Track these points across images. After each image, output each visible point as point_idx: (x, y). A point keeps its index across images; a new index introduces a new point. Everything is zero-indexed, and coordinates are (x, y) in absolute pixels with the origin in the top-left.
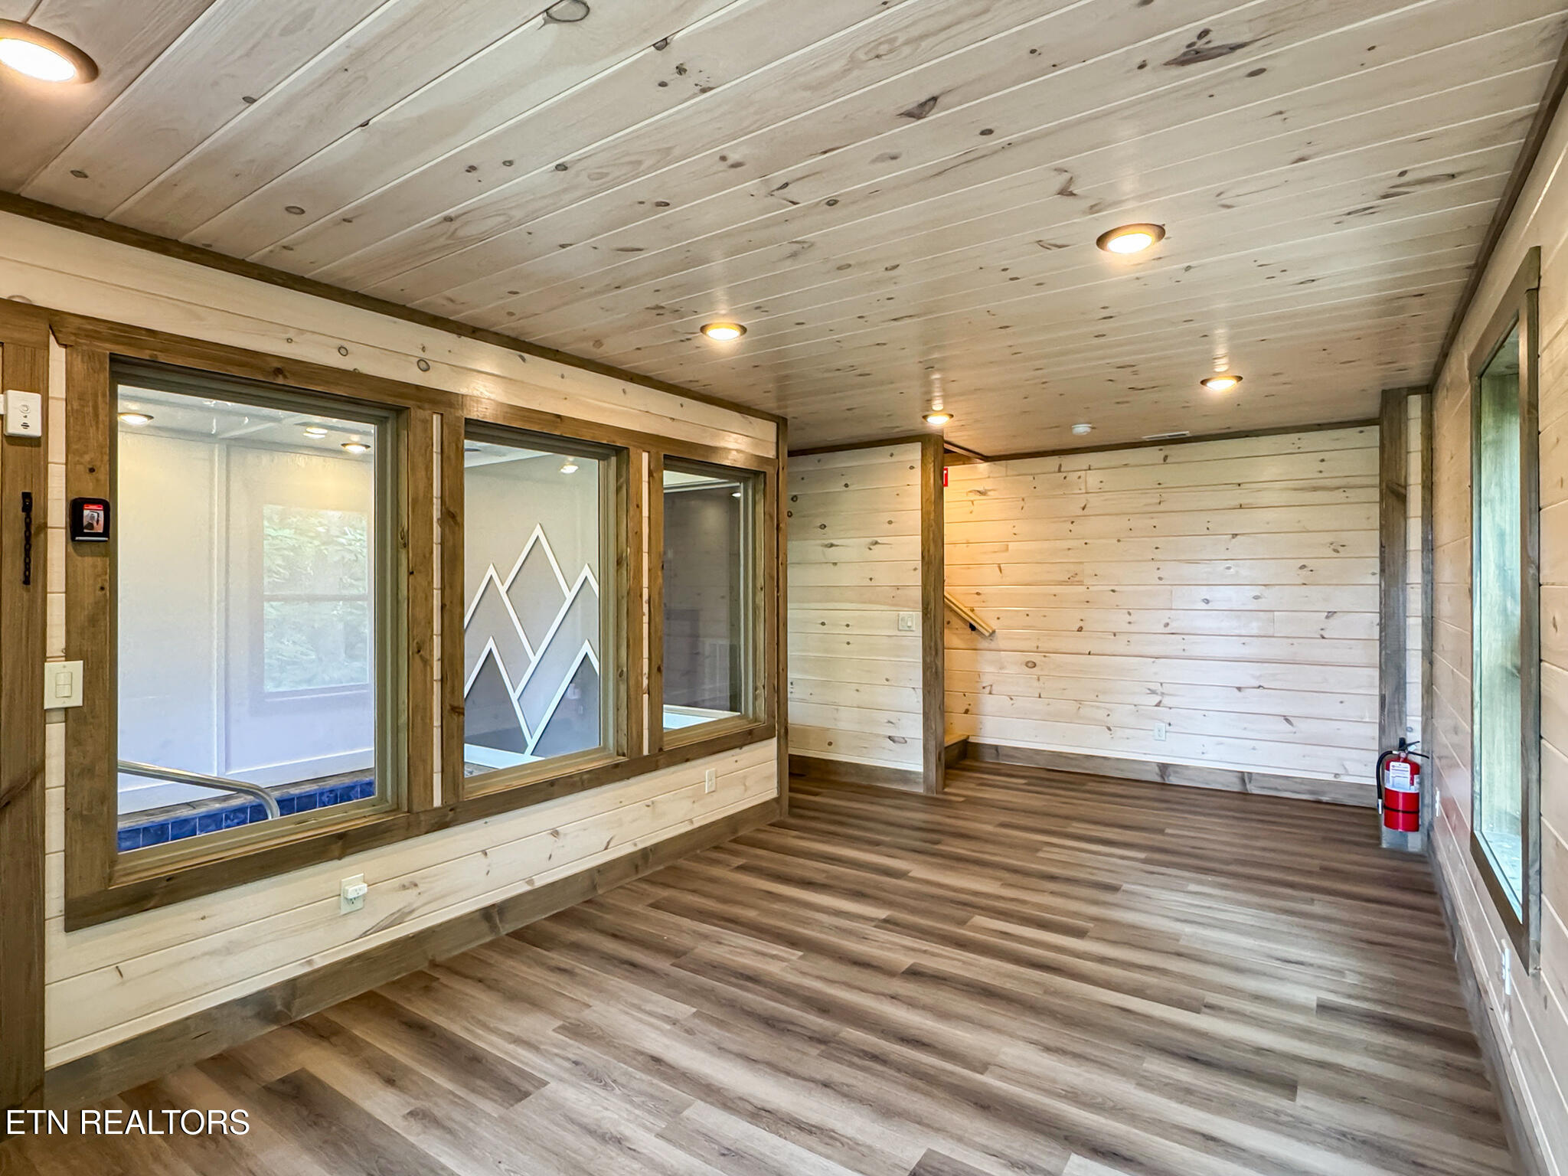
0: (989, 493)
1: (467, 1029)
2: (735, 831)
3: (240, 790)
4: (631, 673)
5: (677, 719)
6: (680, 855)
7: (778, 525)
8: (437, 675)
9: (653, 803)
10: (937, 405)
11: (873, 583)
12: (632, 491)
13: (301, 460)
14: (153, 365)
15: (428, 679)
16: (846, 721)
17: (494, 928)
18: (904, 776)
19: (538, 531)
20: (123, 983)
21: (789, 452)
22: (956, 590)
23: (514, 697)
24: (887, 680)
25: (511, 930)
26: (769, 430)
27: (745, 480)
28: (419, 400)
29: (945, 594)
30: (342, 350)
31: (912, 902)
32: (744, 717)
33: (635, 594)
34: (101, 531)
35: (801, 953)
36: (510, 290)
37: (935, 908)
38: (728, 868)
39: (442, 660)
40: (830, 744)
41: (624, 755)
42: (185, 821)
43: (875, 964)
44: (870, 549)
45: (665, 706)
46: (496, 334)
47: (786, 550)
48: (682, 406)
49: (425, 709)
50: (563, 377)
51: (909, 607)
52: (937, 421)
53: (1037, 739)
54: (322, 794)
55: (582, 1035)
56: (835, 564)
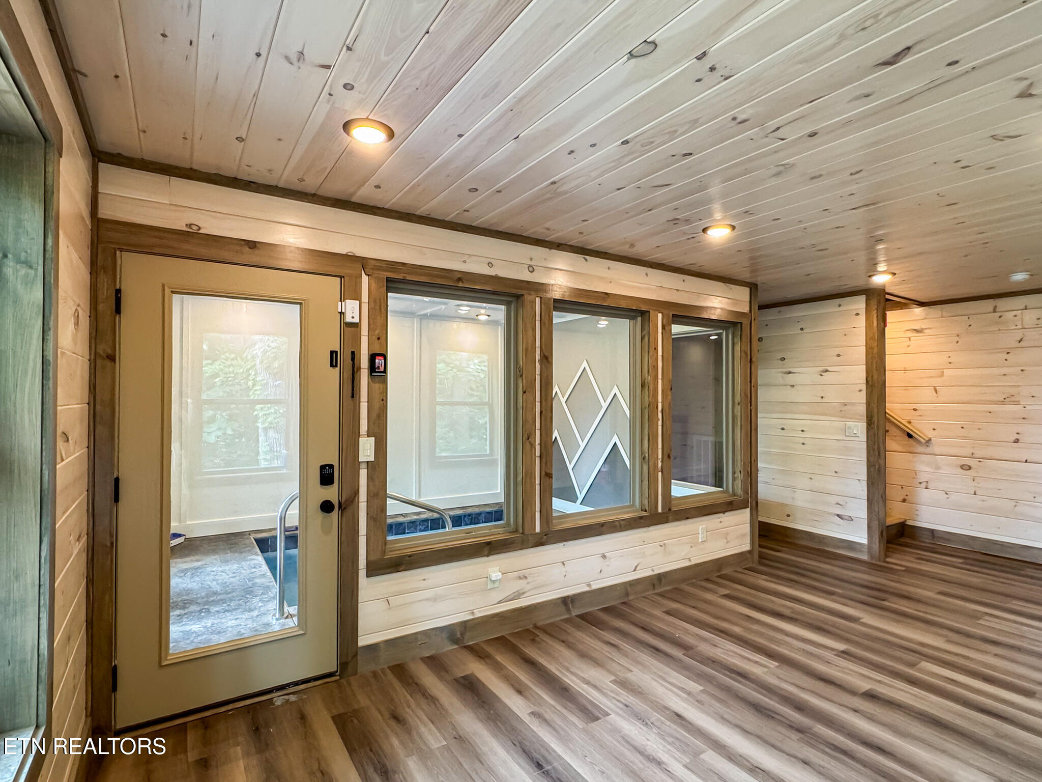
0: (926, 331)
1: (559, 671)
2: (719, 570)
3: (430, 509)
4: (651, 457)
5: (679, 490)
6: (684, 581)
7: (751, 359)
8: (538, 454)
9: (664, 544)
10: (882, 267)
11: (824, 400)
12: (652, 339)
13: (455, 325)
14: (403, 281)
15: (533, 455)
16: (800, 500)
17: (568, 610)
18: (851, 545)
19: (585, 364)
20: (389, 609)
21: (759, 306)
22: (896, 407)
23: (570, 467)
24: (836, 472)
25: (579, 613)
26: (743, 294)
27: (726, 329)
28: (527, 289)
29: (887, 411)
30: (490, 264)
31: (865, 642)
32: (727, 491)
33: (653, 406)
34: (383, 370)
35: (777, 664)
36: (583, 219)
37: (887, 650)
38: (717, 595)
39: (540, 444)
40: (788, 516)
41: (646, 511)
42: (401, 524)
43: (838, 683)
44: (821, 375)
45: (672, 481)
46: (571, 246)
47: (757, 376)
48: (684, 281)
49: (531, 473)
50: (609, 268)
51: (856, 419)
52: (881, 279)
53: (972, 528)
54: (465, 516)
55: (627, 688)
56: (793, 386)
